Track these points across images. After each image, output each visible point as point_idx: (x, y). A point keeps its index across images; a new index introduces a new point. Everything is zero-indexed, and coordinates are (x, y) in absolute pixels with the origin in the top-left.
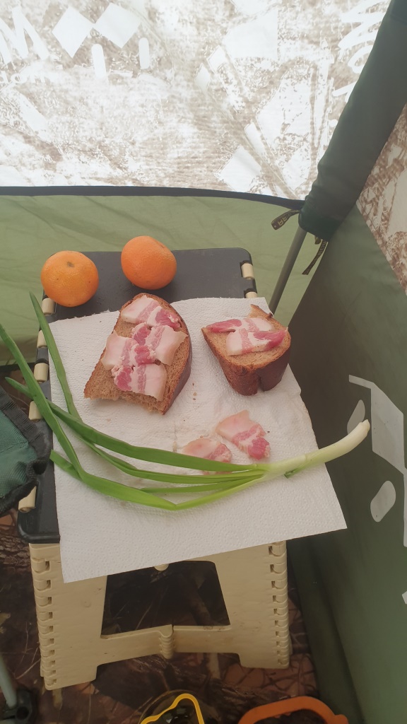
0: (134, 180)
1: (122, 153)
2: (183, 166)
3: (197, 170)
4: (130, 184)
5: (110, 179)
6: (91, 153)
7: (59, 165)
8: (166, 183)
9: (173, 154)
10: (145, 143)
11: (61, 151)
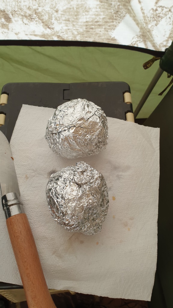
0: (59, 36)
1: (50, 18)
2: (89, 27)
3: (98, 30)
4: (56, 39)
5: (43, 36)
6: (30, 18)
7: (10, 25)
8: (79, 39)
9: (83, 19)
10: (64, 11)
11: (11, 16)
